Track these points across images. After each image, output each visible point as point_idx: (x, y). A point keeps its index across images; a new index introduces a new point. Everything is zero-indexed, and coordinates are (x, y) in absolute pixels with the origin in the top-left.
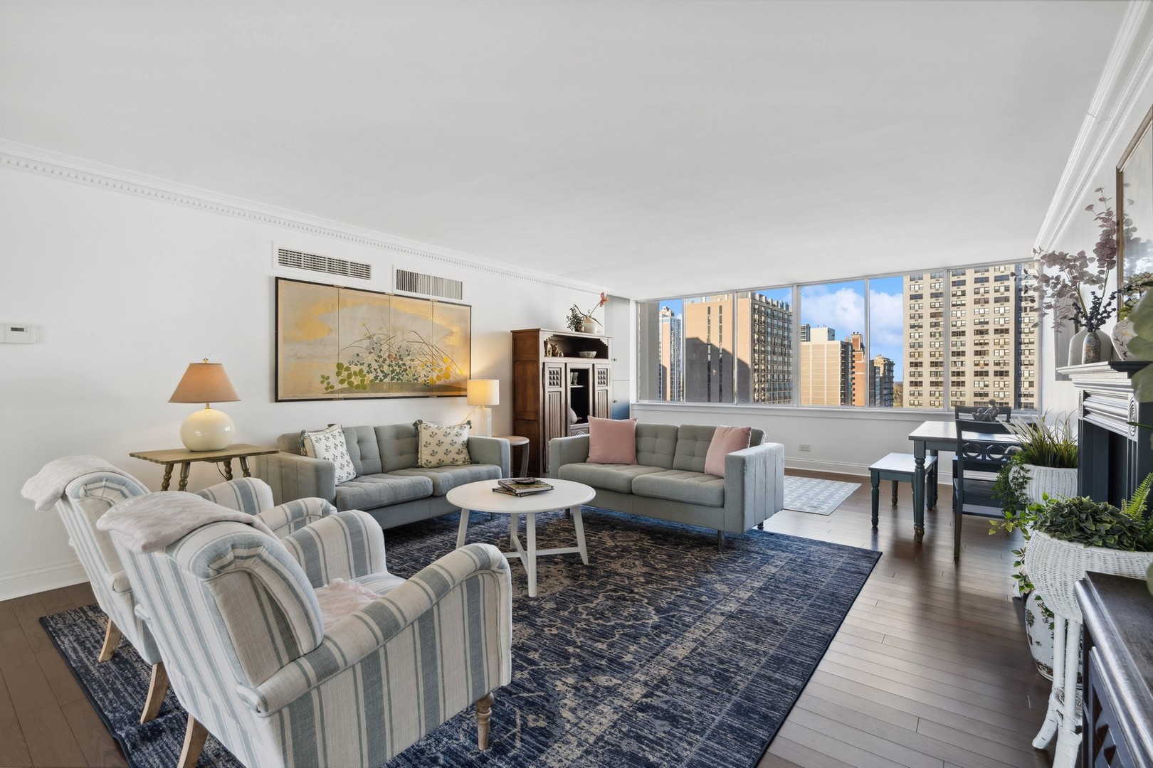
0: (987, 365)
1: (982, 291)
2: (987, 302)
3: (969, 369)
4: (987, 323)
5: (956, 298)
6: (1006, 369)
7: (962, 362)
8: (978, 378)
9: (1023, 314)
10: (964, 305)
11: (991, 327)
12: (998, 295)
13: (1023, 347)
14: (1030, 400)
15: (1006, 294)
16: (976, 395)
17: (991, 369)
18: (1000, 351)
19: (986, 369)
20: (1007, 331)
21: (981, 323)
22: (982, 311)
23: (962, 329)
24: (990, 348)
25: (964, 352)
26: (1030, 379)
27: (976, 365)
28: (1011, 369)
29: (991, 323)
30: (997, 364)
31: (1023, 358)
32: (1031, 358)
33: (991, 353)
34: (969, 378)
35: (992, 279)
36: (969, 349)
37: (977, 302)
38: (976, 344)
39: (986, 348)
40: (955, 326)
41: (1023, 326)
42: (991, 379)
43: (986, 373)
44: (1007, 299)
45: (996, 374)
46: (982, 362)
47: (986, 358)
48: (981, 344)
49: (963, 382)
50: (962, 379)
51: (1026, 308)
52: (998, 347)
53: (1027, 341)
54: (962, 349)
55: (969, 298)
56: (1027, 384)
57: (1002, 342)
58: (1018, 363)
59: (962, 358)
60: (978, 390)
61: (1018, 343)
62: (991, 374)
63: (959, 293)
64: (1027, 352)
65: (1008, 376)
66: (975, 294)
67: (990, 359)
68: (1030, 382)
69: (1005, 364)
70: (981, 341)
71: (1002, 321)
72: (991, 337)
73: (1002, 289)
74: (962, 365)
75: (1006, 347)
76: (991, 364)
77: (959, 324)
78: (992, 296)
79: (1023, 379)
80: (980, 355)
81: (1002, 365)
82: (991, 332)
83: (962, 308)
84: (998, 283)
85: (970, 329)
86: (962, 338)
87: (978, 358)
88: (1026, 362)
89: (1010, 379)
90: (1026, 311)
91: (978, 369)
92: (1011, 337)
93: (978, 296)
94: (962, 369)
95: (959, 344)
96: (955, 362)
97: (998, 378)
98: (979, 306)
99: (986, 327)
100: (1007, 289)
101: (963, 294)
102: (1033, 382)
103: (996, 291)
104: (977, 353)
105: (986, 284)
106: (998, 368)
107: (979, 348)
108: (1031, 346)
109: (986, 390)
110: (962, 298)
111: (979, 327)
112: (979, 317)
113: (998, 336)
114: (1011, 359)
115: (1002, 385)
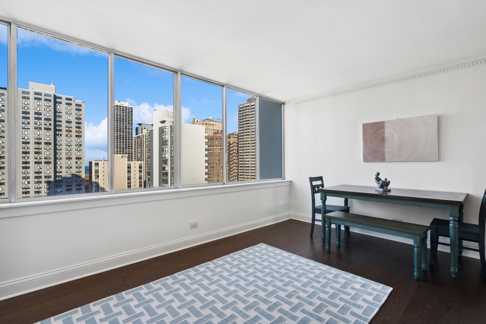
0: (41, 159)
1: (38, 123)
2: (41, 129)
3: (32, 160)
4: (41, 139)
5: (24, 125)
6: (50, 160)
7: (28, 157)
8: (37, 165)
9: (57, 137)
10: (29, 129)
11: (43, 141)
12: (46, 127)
13: (57, 151)
14: (61, 174)
15: (50, 127)
16: (36, 173)
17: (43, 160)
18: (47, 152)
19: (40, 160)
20: (50, 144)
21: (37, 139)
22: (38, 133)
23: (28, 141)
24: (43, 151)
25: (29, 152)
26: (61, 165)
27: (35, 159)
28: (52, 160)
29: (43, 139)
30: (46, 158)
31: (57, 156)
32: (61, 156)
33: (43, 153)
34: (32, 165)
35: (43, 119)
36: (32, 150)
37: (36, 128)
38: (35, 149)
39: (40, 151)
40: (24, 139)
41: (57, 142)
42: (43, 165)
43: (41, 163)
44: (50, 129)
45: (45, 163)
46: (38, 157)
47: (40, 155)
48: (38, 149)
49: (29, 167)
50: (28, 165)
51: (58, 134)
52: (46, 151)
53: (59, 149)
54: (28, 150)
55: (32, 126)
56: (59, 167)
57: (48, 148)
58: (55, 158)
59: (28, 155)
60: (36, 170)
61: (55, 149)
62: (43, 163)
63: (26, 123)
64: (59, 154)
65: (51, 164)
66: (35, 124)
67: (43, 156)
68: (60, 166)
69: (49, 158)
70: (38, 147)
71: (48, 139)
72: (43, 146)
73: (48, 124)
74: (28, 159)
75: (50, 151)
76: (43, 158)
77: (26, 138)
78: (43, 127)
79: (57, 165)
80: (38, 154)
81: (48, 159)
82: (43, 143)
83: (28, 130)
84: (46, 121)
85: (32, 141)
86: (28, 145)
87: (36, 155)
88: (59, 158)
89: (52, 165)
90: (58, 136)
91: (37, 160)
92: (52, 146)
93: (36, 126)
94: (28, 160)
95: (26, 148)
96: (24, 157)
97: (46, 165)
98: (37, 130)
99: (40, 141)
100: (50, 125)
101: (29, 123)
102: (62, 166)
103: (45, 125)
104: (36, 153)
105: (40, 121)
106: (46, 160)
107: (37, 150)
108: (60, 151)
109: (41, 170)
110: (28, 125)
111: (37, 141)
112: (37, 136)
113: (46, 146)
114: (52, 156)
115: (48, 168)
